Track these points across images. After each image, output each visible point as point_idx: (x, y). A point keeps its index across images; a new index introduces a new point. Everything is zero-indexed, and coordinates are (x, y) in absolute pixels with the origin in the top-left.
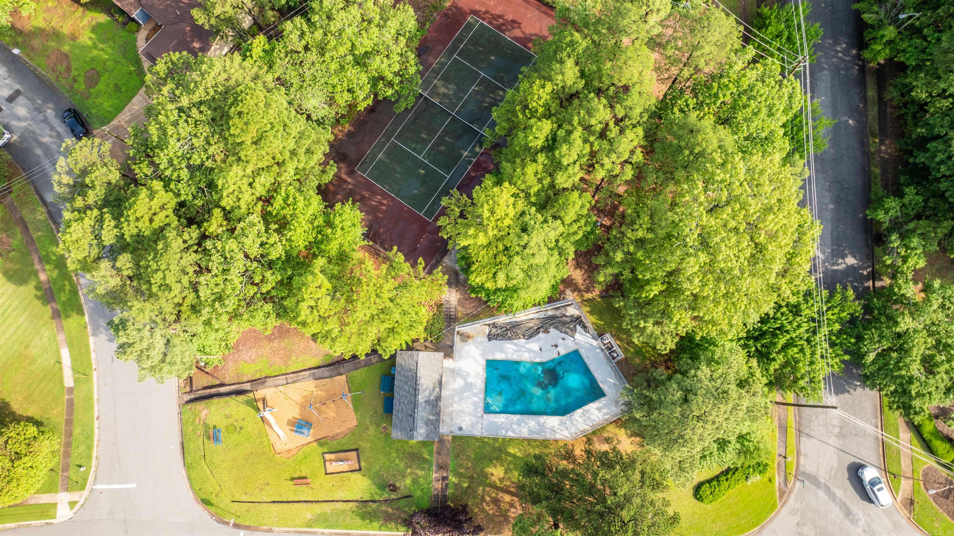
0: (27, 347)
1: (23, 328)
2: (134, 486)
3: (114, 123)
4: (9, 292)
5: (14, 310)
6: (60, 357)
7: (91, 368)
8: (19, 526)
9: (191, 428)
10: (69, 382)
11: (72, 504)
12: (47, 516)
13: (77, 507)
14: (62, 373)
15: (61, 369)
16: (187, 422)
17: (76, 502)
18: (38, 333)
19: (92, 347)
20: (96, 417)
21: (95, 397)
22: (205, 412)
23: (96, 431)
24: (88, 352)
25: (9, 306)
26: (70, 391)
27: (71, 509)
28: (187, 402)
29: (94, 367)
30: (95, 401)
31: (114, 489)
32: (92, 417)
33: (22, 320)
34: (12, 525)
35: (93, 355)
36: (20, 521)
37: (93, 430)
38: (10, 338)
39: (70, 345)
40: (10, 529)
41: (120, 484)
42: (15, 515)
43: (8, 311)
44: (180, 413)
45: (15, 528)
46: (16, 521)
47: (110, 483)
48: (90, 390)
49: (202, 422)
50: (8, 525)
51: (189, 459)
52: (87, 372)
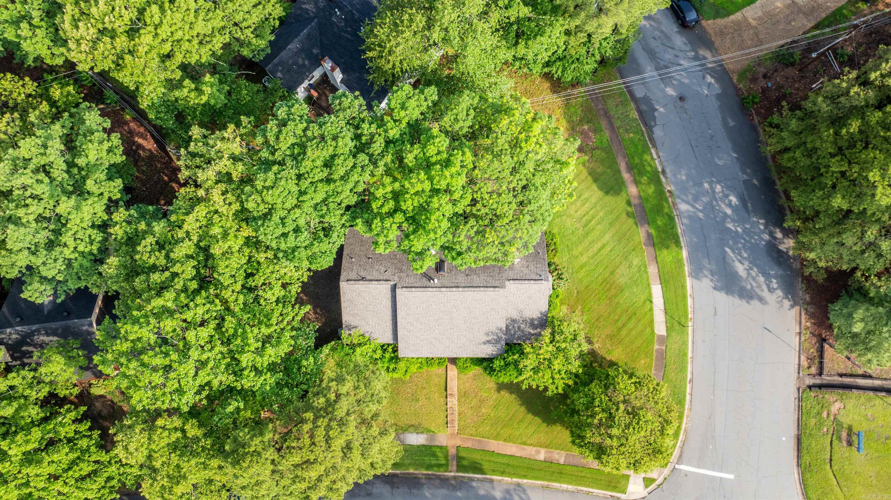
0: (612, 273)
1: (608, 248)
2: (731, 477)
3: (737, 16)
4: (593, 200)
5: (599, 223)
6: (650, 295)
7: (686, 316)
8: (578, 492)
9: (813, 421)
10: (660, 329)
11: (648, 482)
12: (615, 488)
13: (653, 486)
14: (652, 315)
15: (651, 310)
16: (808, 413)
17: (653, 480)
18: (626, 258)
19: (689, 291)
20: (688, 380)
21: (690, 355)
22: (837, 405)
23: (688, 397)
24: (685, 297)
25: (593, 218)
26: (662, 340)
27: (646, 487)
28: (810, 387)
29: (690, 316)
30: (689, 360)
31: (704, 475)
32: (685, 378)
33: (607, 237)
34: (570, 487)
35: (690, 301)
36: (580, 485)
37: (685, 396)
38: (593, 257)
39: (663, 281)
40: (567, 491)
41: (713, 470)
42: (577, 476)
43: (593, 223)
44: (800, 399)
45: (573, 492)
46: (576, 484)
47: (699, 467)
48: (685, 343)
49: (832, 418)
50: (565, 486)
51: (806, 459)
52: (683, 320)
